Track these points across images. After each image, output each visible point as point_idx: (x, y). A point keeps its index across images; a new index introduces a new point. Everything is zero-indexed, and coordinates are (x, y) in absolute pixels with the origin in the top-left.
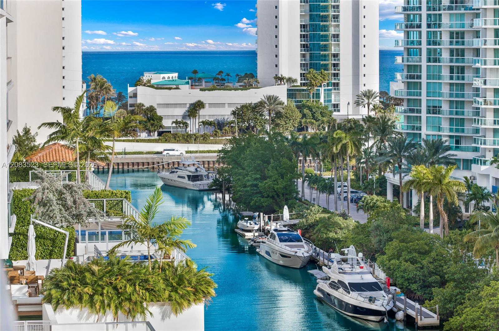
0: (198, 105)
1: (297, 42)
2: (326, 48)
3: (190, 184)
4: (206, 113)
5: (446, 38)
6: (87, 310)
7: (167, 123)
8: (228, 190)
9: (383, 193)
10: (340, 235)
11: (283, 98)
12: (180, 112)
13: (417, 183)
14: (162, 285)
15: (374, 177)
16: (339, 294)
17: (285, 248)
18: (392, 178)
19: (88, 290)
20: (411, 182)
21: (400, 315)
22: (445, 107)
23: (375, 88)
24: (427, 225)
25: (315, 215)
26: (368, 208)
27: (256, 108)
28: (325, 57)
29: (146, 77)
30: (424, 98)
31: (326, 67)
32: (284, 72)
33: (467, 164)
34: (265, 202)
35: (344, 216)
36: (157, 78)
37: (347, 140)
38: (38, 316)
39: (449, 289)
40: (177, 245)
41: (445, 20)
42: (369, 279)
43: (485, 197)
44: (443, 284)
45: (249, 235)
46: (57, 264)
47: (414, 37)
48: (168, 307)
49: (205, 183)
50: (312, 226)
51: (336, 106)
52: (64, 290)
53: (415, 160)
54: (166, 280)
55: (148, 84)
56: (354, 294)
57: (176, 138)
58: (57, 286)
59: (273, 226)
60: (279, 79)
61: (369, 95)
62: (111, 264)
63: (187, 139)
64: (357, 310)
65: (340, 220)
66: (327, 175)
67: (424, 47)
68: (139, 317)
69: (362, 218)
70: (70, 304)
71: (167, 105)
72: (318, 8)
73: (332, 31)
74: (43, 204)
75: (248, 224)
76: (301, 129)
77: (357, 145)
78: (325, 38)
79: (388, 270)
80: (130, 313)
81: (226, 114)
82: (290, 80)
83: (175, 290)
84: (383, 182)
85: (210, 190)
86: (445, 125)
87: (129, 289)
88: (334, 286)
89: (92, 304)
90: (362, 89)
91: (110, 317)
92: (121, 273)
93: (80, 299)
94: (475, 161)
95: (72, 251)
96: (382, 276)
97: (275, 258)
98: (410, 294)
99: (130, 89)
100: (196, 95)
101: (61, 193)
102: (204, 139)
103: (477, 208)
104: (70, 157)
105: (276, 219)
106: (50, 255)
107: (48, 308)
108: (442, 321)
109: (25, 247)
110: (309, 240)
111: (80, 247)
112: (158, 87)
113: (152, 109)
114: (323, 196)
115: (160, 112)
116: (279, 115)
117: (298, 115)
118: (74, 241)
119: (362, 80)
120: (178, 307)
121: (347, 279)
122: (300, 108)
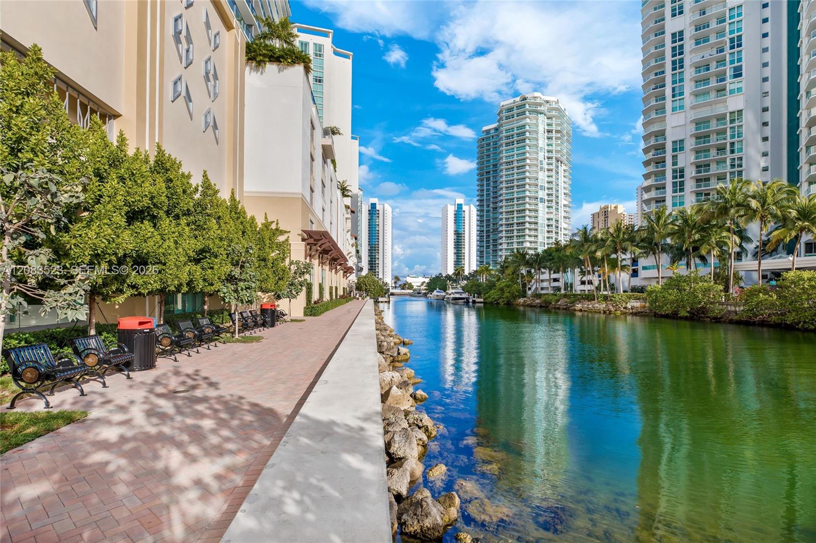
0: (424, 282)
12: (419, 284)
16: (452, 296)
17: (437, 294)
21: (471, 300)
41: (491, 236)
42: (461, 291)
49: (422, 294)
56: (456, 294)
71: (416, 282)
100: (423, 279)
113: (411, 283)
115: (413, 284)
121: (454, 292)
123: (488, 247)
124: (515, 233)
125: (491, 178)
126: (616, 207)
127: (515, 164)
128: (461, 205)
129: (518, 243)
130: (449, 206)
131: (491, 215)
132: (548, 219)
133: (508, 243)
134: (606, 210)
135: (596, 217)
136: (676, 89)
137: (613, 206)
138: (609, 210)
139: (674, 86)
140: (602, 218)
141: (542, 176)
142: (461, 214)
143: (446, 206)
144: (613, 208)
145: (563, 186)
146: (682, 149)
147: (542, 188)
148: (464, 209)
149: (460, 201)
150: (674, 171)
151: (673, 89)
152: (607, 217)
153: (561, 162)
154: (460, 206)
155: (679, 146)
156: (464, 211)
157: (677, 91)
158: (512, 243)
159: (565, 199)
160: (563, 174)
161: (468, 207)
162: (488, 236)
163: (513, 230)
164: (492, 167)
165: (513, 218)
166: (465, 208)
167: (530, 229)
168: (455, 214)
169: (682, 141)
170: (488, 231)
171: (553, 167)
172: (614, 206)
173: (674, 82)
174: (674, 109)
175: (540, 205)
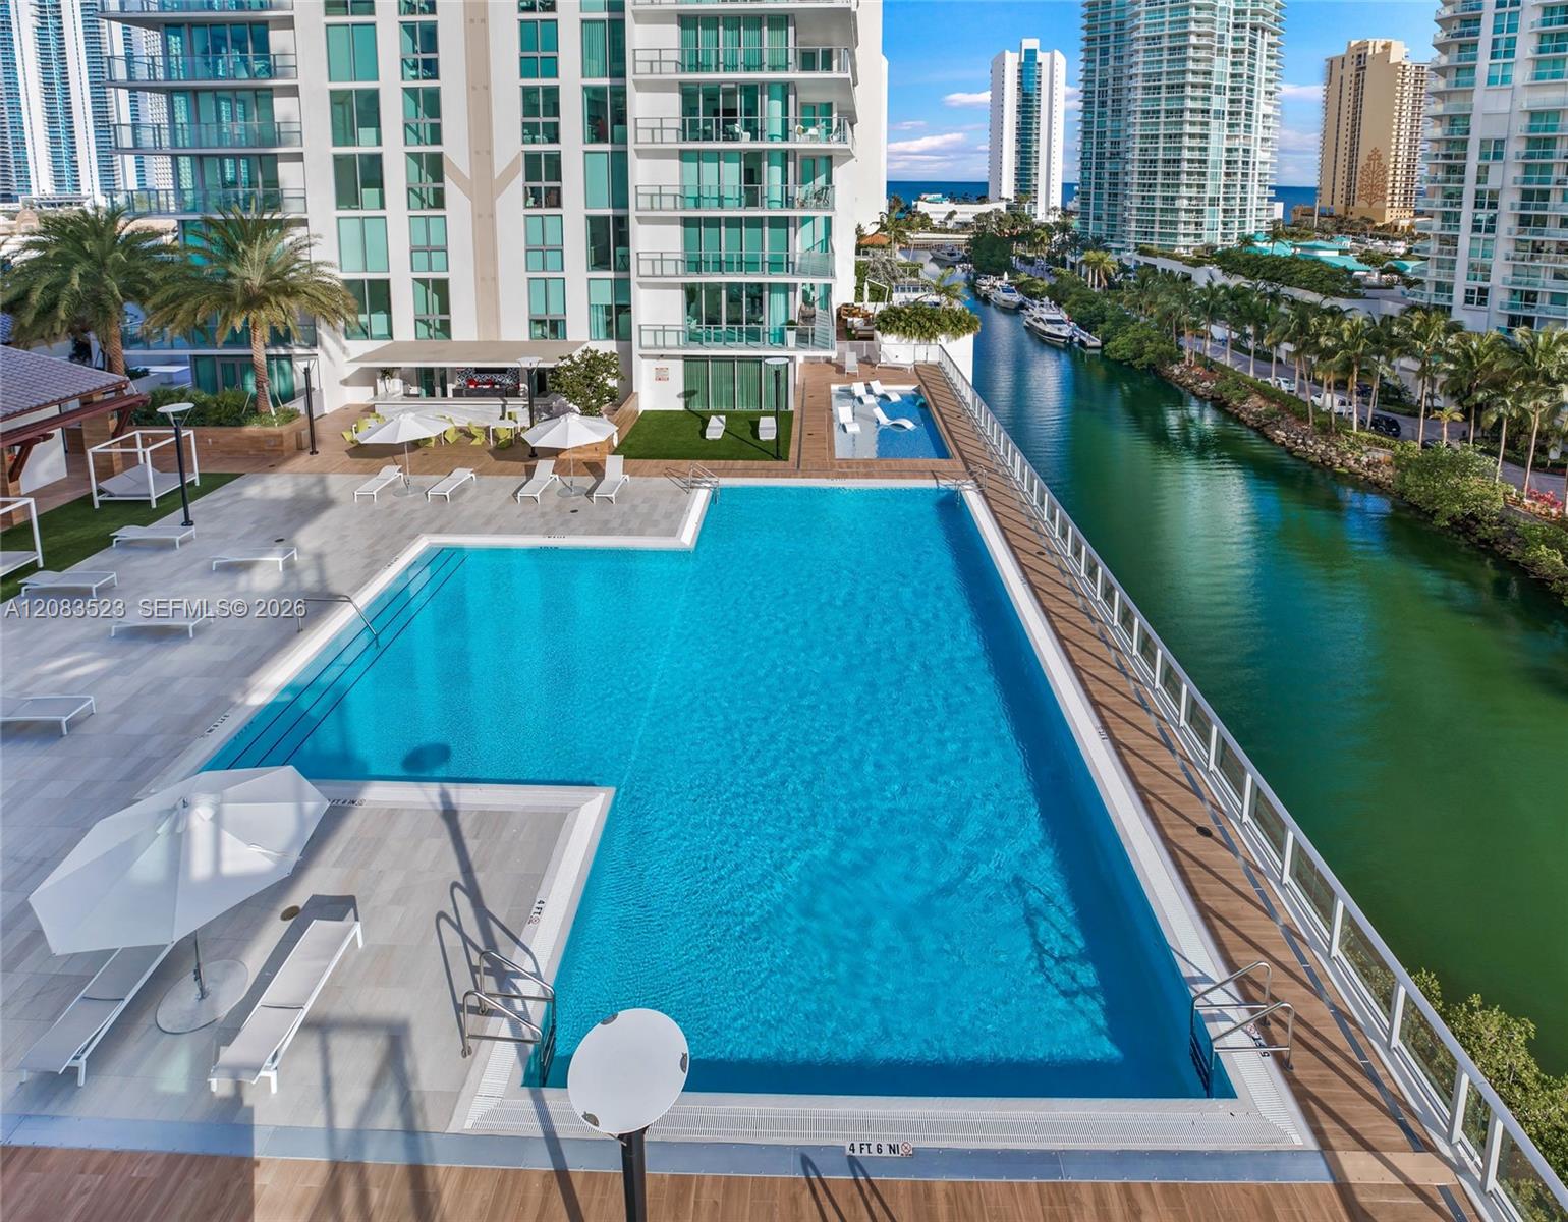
0: (954, 212)
1: (1013, 177)
2: (1030, 181)
3: (949, 258)
4: (957, 218)
5: (1107, 176)
6: (902, 336)
7: (935, 222)
8: (971, 262)
9: (1064, 266)
10: (1039, 290)
11: (1004, 210)
12: (943, 216)
13: (1087, 262)
14: (948, 322)
15: (1059, 256)
16: (1040, 325)
17: (1005, 296)
18: (1070, 258)
19: (903, 324)
20: (1083, 262)
21: (1076, 339)
22: (1105, 217)
23: (1059, 205)
24: (1093, 286)
25: (1023, 277)
26: (1055, 275)
27: (987, 215)
28: (1029, 186)
29: (924, 196)
30: (1091, 211)
31: (1029, 192)
32: (1005, 194)
33: (1118, 251)
34: (994, 269)
35: (1042, 279)
36: (929, 197)
37: (1043, 234)
38: (871, 338)
39: (1107, 325)
40: (957, 298)
41: (1107, 165)
42: (1058, 317)
43: (1130, 271)
44: (1103, 321)
45: (983, 288)
46: (881, 306)
47: (1087, 175)
48: (950, 336)
49: (958, 257)
50: (1022, 284)
51: (1035, 215)
52: (887, 323)
53: (1085, 248)
54: (950, 319)
55: (924, 200)
56: (1049, 326)
57: (940, 231)
58: (884, 320)
59: (998, 284)
60: (1001, 199)
61: (1055, 209)
62: (916, 308)
63: (947, 231)
64: (1049, 334)
65: (1039, 282)
66: (1030, 255)
67: (1093, 181)
68: (933, 341)
69: (1053, 281)
70: (891, 332)
71: (936, 212)
72: (1026, 158)
73: (1034, 171)
74: (873, 270)
75: (984, 282)
76: (1013, 228)
77: (1050, 237)
78: (1029, 175)
79: (1069, 312)
80: (929, 339)
81: (969, 218)
82: (1008, 199)
83: (956, 325)
84: (1064, 259)
85: (960, 262)
86: (1104, 227)
87: (927, 324)
88: (1035, 320)
89: (904, 332)
90: (1051, 205)
91: (915, 341)
92: (923, 314)
93: (898, 329)
94: (1123, 249)
95: (890, 299)
96: (1066, 316)
97: (1002, 303)
98: (1082, 326)
99: (914, 203)
100: (952, 207)
101: (884, 264)
102: (957, 232)
103: (1124, 277)
104: (885, 242)
105: (1001, 279)
106: (877, 301)
107: (878, 334)
108: (1103, 344)
109: (862, 295)
110: (1020, 292)
111: (895, 296)
112: (930, 202)
113: (926, 214)
114: (1028, 267)
115: (931, 216)
116: (1001, 219)
117: (1012, 219)
118: (891, 292)
119: (1051, 200)
120: (956, 336)
121: (1045, 316)
122: (1014, 215)
123: (1099, 186)
124: (1159, 180)
125: (1111, 50)
126: (1386, 47)
127: (1165, 43)
128: (1034, 51)
129: (1165, 198)
130: (1008, 53)
131: (1108, 123)
132: (1229, 150)
133: (1144, 197)
134: (1362, 52)
135: (1337, 65)
136: (1500, 42)
137: (1380, 42)
138: (1370, 52)
139: (1496, 36)
140: (1351, 69)
141: (1221, 66)
142: (1034, 71)
143: (1003, 54)
144: (1378, 50)
145: (1263, 77)
146: (1498, 156)
147: (1220, 90)
148: (1039, 60)
149: (1030, 43)
150: (1478, 193)
151: (1495, 42)
152: (1364, 68)
153: (1263, 30)
154: (1031, 54)
155: (1495, 150)
156: (1040, 64)
157: (1501, 48)
158: (1153, 197)
159: (1266, 103)
160: (1265, 53)
161: (1048, 55)
162: (1100, 166)
163: (1155, 173)
164: (1113, 27)
165: (1156, 148)
166: (1041, 57)
167: (1189, 174)
168: (1020, 71)
169: (1500, 142)
170: (1100, 155)
171: (1246, 45)
172: (1383, 42)
173: (1497, 29)
174: (1491, 80)
175: (1214, 124)
